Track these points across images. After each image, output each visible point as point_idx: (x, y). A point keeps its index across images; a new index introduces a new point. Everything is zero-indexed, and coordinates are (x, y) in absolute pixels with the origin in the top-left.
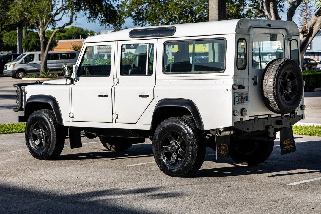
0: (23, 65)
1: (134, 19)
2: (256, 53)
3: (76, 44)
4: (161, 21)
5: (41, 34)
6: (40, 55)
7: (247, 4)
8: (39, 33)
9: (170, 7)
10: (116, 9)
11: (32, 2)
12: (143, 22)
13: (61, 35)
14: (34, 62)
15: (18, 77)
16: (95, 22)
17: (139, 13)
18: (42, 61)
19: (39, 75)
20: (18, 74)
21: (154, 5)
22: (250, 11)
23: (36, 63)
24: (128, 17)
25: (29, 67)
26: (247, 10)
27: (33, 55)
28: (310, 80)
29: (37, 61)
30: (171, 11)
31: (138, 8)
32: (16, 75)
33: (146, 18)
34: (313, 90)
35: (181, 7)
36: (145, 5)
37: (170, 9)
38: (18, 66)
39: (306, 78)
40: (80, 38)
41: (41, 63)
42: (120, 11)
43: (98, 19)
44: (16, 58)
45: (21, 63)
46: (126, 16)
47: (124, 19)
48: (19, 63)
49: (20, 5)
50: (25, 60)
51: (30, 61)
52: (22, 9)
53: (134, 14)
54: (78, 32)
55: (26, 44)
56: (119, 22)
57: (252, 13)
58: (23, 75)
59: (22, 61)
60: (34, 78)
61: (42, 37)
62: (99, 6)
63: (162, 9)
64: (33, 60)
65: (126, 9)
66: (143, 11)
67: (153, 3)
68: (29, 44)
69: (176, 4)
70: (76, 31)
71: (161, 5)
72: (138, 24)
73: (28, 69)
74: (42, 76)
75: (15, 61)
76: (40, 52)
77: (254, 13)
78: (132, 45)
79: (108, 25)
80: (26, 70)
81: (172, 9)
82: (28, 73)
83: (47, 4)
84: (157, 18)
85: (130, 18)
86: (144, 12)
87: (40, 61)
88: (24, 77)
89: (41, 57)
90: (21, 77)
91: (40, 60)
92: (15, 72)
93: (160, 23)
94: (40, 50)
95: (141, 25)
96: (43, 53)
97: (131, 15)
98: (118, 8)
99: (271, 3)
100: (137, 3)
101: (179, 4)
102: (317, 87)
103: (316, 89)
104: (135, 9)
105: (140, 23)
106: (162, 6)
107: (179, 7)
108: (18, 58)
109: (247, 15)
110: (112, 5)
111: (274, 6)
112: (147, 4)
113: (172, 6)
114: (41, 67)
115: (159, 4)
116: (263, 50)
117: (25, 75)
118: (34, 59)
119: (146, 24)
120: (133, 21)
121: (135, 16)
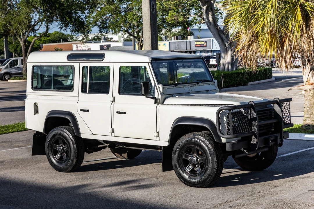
0: (8, 69)
1: (99, 28)
2: (207, 51)
3: (58, 47)
4: (122, 28)
5: (22, 42)
6: (22, 60)
7: (192, 14)
8: (20, 42)
9: (128, 17)
10: (84, 19)
11: (12, 16)
12: (107, 30)
13: (46, 39)
14: (18, 66)
15: (5, 79)
16: (67, 31)
17: (103, 23)
18: (24, 65)
19: (22, 77)
20: (5, 77)
21: (115, 16)
22: (195, 18)
23: (19, 67)
24: (95, 26)
25: (13, 71)
26: (192, 17)
27: (17, 61)
28: (244, 76)
29: (20, 65)
30: (129, 21)
31: (102, 18)
32: (3, 78)
33: (109, 27)
34: (247, 84)
35: (138, 17)
36: (108, 15)
37: (128, 19)
38: (5, 70)
39: (241, 75)
40: (61, 42)
41: (23, 67)
42: (87, 21)
43: (70, 28)
44: (3, 63)
45: (7, 68)
46: (92, 25)
47: (91, 28)
48: (5, 68)
49: (3, 19)
50: (10, 65)
51: (14, 65)
52: (5, 23)
53: (100, 24)
54: (60, 37)
55: (15, 48)
56: (87, 31)
57: (197, 20)
58: (9, 78)
59: (8, 66)
60: (17, 80)
61: (23, 45)
62: (69, 18)
63: (122, 19)
64: (17, 65)
65: (92, 20)
66: (107, 20)
67: (115, 14)
68: (18, 49)
69: (134, 15)
70: (58, 35)
71: (121, 15)
72: (103, 31)
73: (13, 72)
74: (24, 78)
75: (2, 66)
76: (22, 58)
77: (199, 19)
78: (105, 47)
79: (77, 33)
80: (11, 73)
81: (130, 19)
82: (13, 76)
83: (24, 18)
84: (118, 26)
85: (96, 27)
86: (108, 22)
87: (23, 66)
88: (9, 79)
89: (23, 62)
90: (7, 79)
91: (22, 64)
92: (2, 76)
93: (121, 30)
94: (22, 56)
95: (106, 32)
96: (25, 58)
97: (97, 25)
98: (86, 18)
99: (210, 12)
100: (101, 15)
101: (136, 14)
102: (250, 82)
103: (250, 83)
104: (100, 20)
105: (105, 31)
106: (122, 17)
107: (136, 17)
108: (4, 63)
109: (192, 22)
110: (80, 16)
111: (212, 15)
112: (110, 14)
113: (130, 16)
114: (24, 71)
115: (119, 15)
116: (214, 48)
117: (11, 78)
118: (18, 63)
119: (109, 32)
120: (98, 29)
121: (100, 25)
